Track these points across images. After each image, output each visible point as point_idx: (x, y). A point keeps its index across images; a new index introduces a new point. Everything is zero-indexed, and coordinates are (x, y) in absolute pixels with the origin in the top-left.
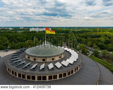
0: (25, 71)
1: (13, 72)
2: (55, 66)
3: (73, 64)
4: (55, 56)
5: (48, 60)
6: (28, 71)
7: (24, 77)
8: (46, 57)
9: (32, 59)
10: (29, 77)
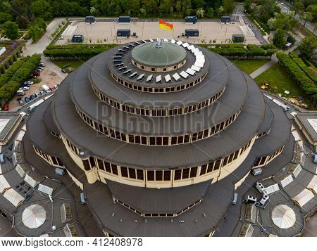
0: (131, 81)
1: (119, 80)
2: (173, 78)
3: (195, 74)
4: (168, 66)
5: (158, 70)
6: (134, 81)
7: (130, 86)
8: (156, 67)
9: (139, 66)
10: (135, 87)
